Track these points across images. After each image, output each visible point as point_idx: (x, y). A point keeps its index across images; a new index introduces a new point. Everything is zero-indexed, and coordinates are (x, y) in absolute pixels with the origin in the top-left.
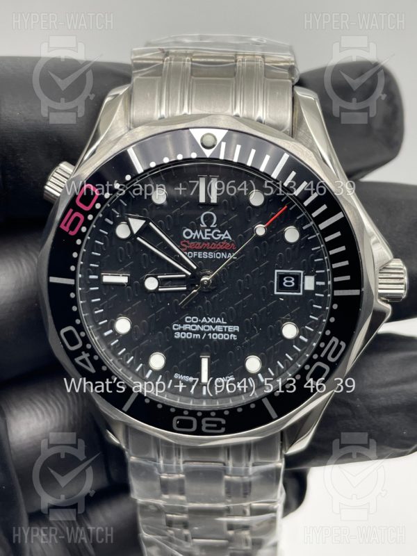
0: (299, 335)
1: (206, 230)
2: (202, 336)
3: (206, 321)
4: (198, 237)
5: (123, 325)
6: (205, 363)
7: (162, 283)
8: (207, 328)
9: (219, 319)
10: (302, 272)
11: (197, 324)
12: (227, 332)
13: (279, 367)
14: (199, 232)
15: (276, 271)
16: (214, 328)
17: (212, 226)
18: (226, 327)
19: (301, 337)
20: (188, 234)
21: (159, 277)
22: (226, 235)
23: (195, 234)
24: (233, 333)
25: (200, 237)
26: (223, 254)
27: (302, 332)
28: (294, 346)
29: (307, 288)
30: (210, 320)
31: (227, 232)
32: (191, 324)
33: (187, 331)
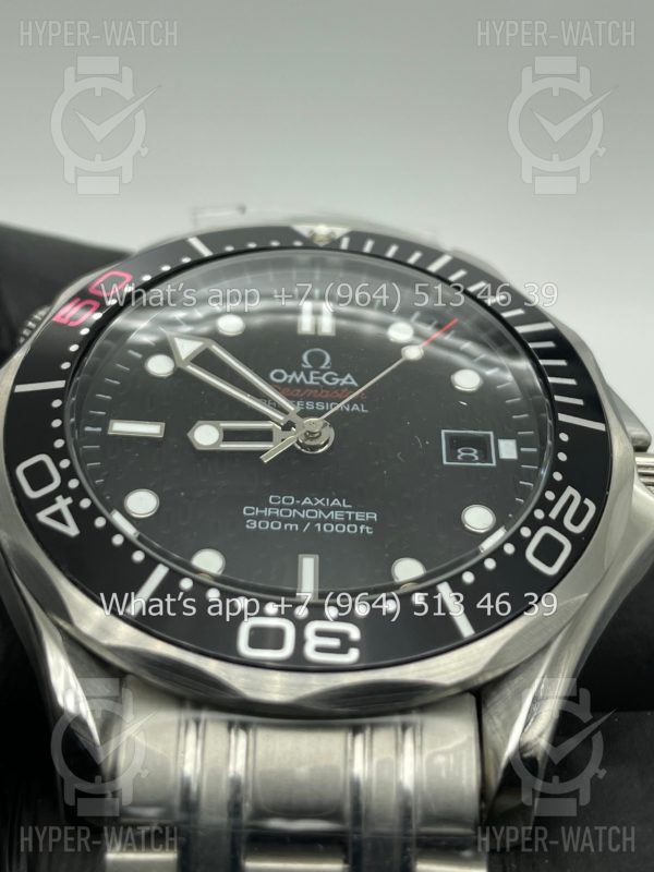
1: (312, 373)
2: (301, 527)
3: (310, 502)
4: (298, 381)
5: (142, 502)
8: (312, 514)
9: (336, 499)
10: (491, 433)
11: (292, 508)
12: (353, 522)
14: (298, 375)
16: (326, 514)
17: (323, 367)
18: (350, 513)
20: (279, 376)
21: (222, 425)
22: (349, 380)
23: (292, 377)
24: (366, 523)
25: (302, 380)
29: (504, 457)
30: (320, 502)
31: (349, 376)
32: (280, 507)
33: (273, 518)
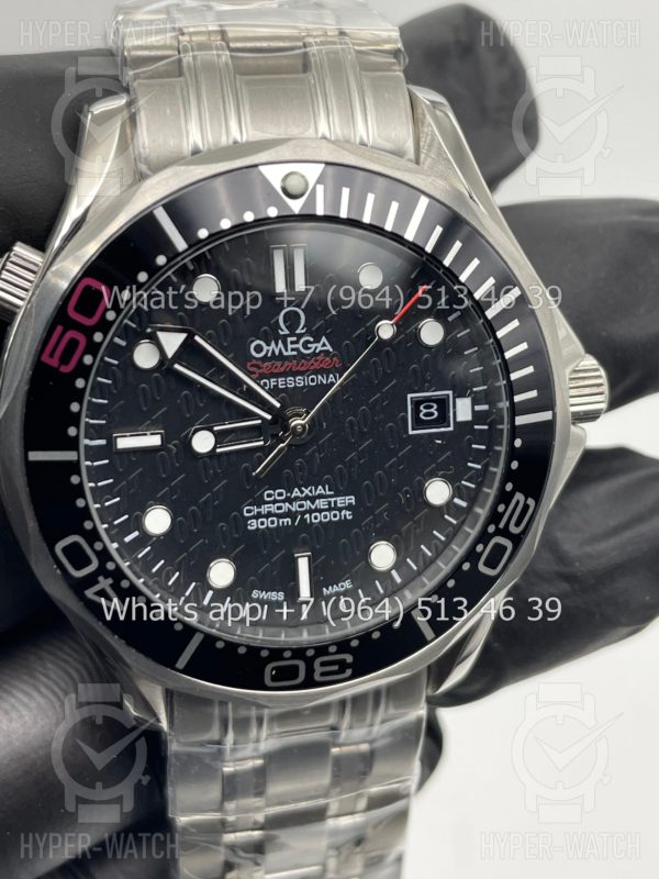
0: (453, 497)
1: (289, 339)
2: (293, 521)
3: (299, 494)
4: (277, 353)
5: (158, 520)
6: (303, 565)
7: (220, 438)
8: (301, 506)
9: (320, 487)
10: (450, 393)
11: (283, 501)
12: (336, 508)
13: (424, 554)
14: (277, 345)
15: (409, 396)
16: (313, 503)
17: (298, 331)
18: (332, 500)
19: (457, 501)
20: (259, 349)
21: (216, 428)
22: (324, 345)
23: (271, 348)
24: (346, 508)
25: (280, 351)
26: (320, 377)
27: (458, 492)
28: (446, 517)
29: (460, 418)
30: (307, 491)
31: (324, 339)
32: (274, 502)
33: (269, 515)
